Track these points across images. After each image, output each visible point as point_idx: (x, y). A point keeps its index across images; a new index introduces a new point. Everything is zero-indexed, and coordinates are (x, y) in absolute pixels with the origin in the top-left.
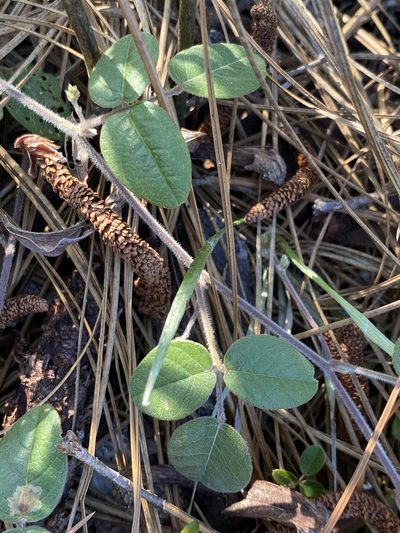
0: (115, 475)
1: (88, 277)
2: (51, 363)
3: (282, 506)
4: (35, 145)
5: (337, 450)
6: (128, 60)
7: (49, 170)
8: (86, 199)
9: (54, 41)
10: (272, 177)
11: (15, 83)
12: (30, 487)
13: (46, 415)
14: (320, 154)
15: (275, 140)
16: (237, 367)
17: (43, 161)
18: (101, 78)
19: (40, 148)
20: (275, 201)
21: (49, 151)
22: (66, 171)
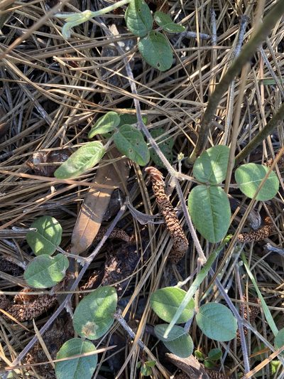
0: (130, 330)
1: (152, 238)
2: (120, 265)
3: (194, 369)
4: (155, 174)
5: (228, 354)
6: (217, 161)
7: (156, 187)
8: (168, 208)
9: (182, 129)
10: (253, 226)
11: (157, 142)
12: (94, 324)
13: (112, 294)
14: (276, 219)
15: (260, 207)
16: (204, 313)
17: (155, 182)
18: (201, 165)
19: (156, 176)
20: (250, 237)
21: (159, 179)
22: (163, 191)
